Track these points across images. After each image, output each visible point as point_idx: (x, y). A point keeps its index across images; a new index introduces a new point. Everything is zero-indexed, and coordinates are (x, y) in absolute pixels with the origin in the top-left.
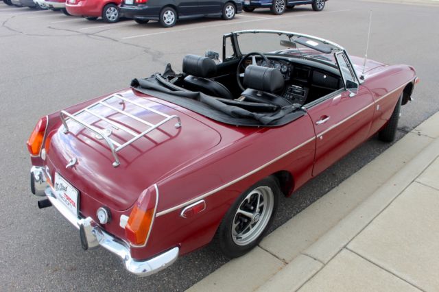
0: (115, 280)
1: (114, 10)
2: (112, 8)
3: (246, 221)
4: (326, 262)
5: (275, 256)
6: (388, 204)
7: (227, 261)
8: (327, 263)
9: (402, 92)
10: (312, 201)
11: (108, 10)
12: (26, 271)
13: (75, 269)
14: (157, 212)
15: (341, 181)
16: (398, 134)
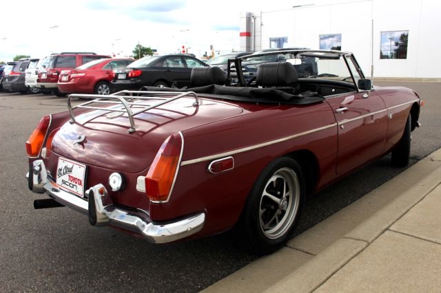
0: (122, 281)
1: (106, 88)
2: (104, 86)
3: (273, 207)
4: (370, 242)
5: (307, 253)
6: (421, 198)
7: (252, 260)
8: (372, 242)
9: (408, 112)
10: (336, 210)
11: (100, 87)
12: (15, 277)
13: (74, 273)
14: (182, 160)
15: (363, 195)
16: (411, 161)
